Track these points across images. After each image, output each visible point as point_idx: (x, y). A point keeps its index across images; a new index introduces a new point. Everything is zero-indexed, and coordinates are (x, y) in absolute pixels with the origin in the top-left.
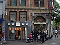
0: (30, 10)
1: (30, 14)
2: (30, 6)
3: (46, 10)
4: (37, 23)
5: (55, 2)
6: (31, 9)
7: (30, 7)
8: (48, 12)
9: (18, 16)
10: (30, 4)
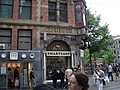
0: (39, 28)
1: (39, 36)
2: (39, 19)
3: (70, 28)
4: (53, 53)
5: (87, 14)
6: (42, 26)
7: (38, 22)
8: (74, 32)
9: (14, 39)
10: (39, 15)
